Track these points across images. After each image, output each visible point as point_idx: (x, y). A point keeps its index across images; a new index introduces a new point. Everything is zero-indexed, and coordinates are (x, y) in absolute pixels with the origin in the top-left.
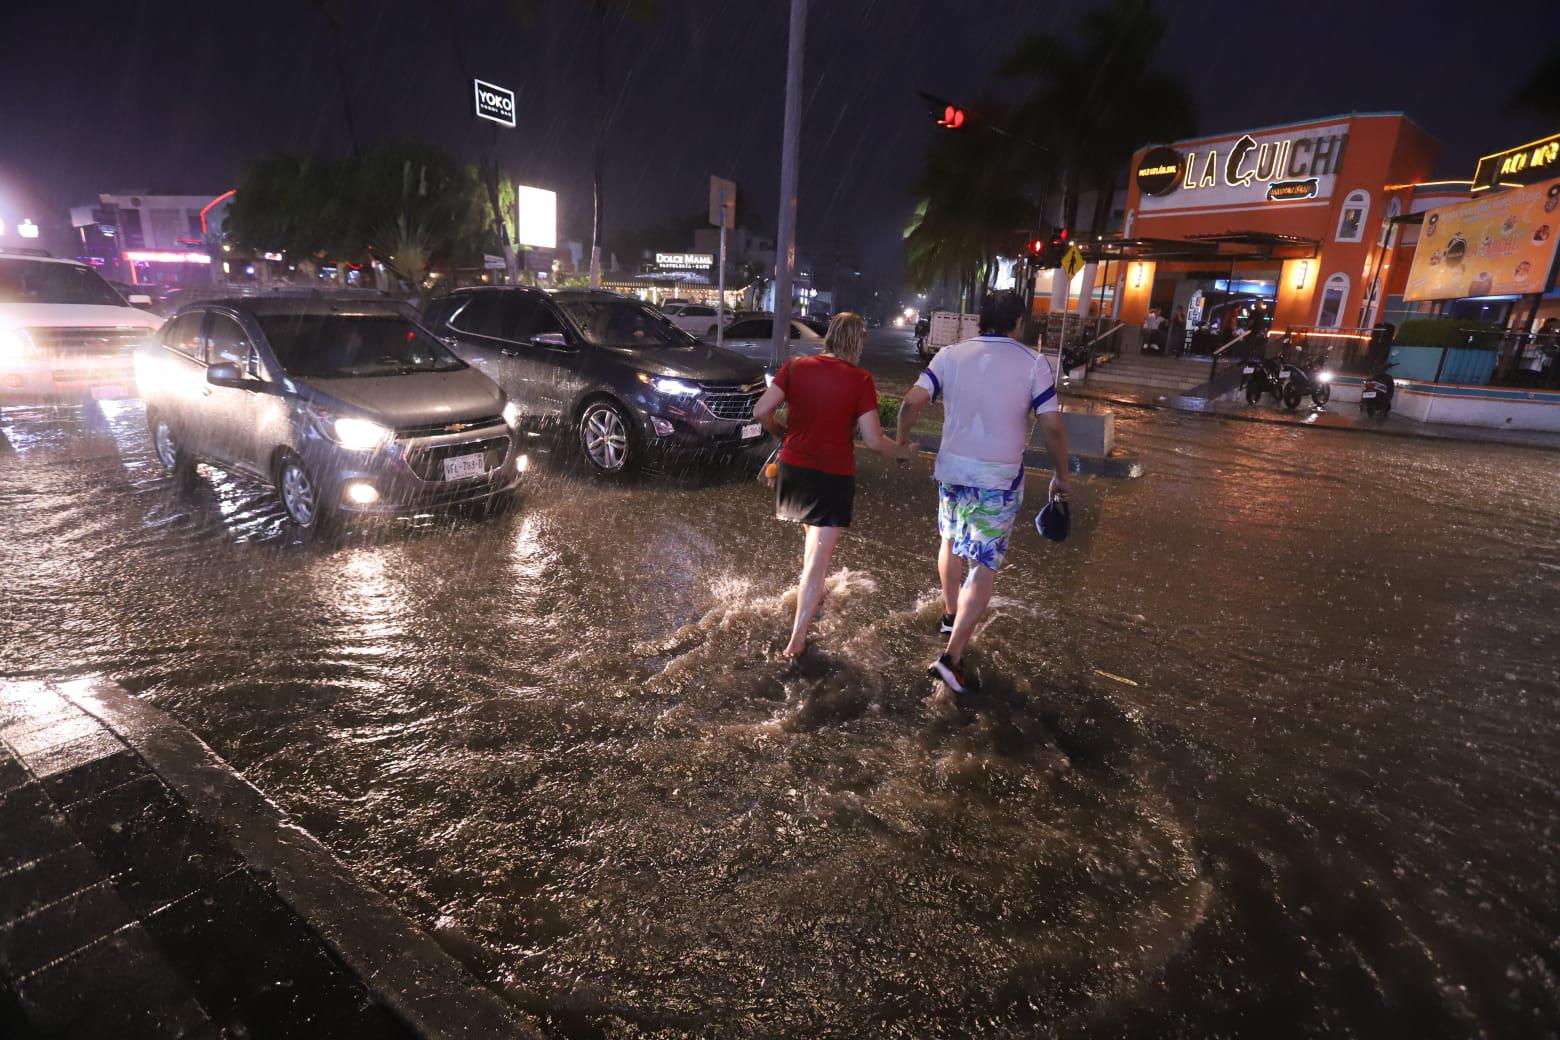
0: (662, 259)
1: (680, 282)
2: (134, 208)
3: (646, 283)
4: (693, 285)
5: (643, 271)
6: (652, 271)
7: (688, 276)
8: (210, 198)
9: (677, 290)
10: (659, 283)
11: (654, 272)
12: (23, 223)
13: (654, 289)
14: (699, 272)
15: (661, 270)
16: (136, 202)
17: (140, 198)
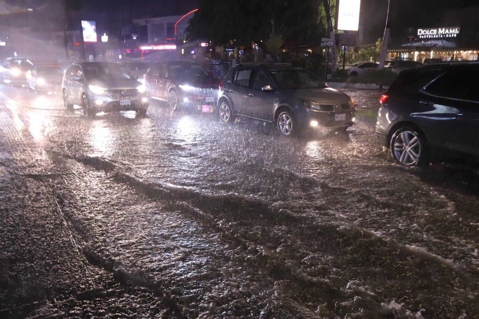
0: (421, 32)
1: (434, 48)
2: (146, 24)
3: (410, 50)
4: (444, 49)
5: (408, 42)
6: (414, 41)
7: (440, 43)
8: (178, 16)
9: (432, 53)
10: (419, 49)
11: (416, 41)
12: (103, 35)
13: (417, 53)
14: (449, 39)
15: (422, 39)
16: (147, 22)
17: (149, 19)
